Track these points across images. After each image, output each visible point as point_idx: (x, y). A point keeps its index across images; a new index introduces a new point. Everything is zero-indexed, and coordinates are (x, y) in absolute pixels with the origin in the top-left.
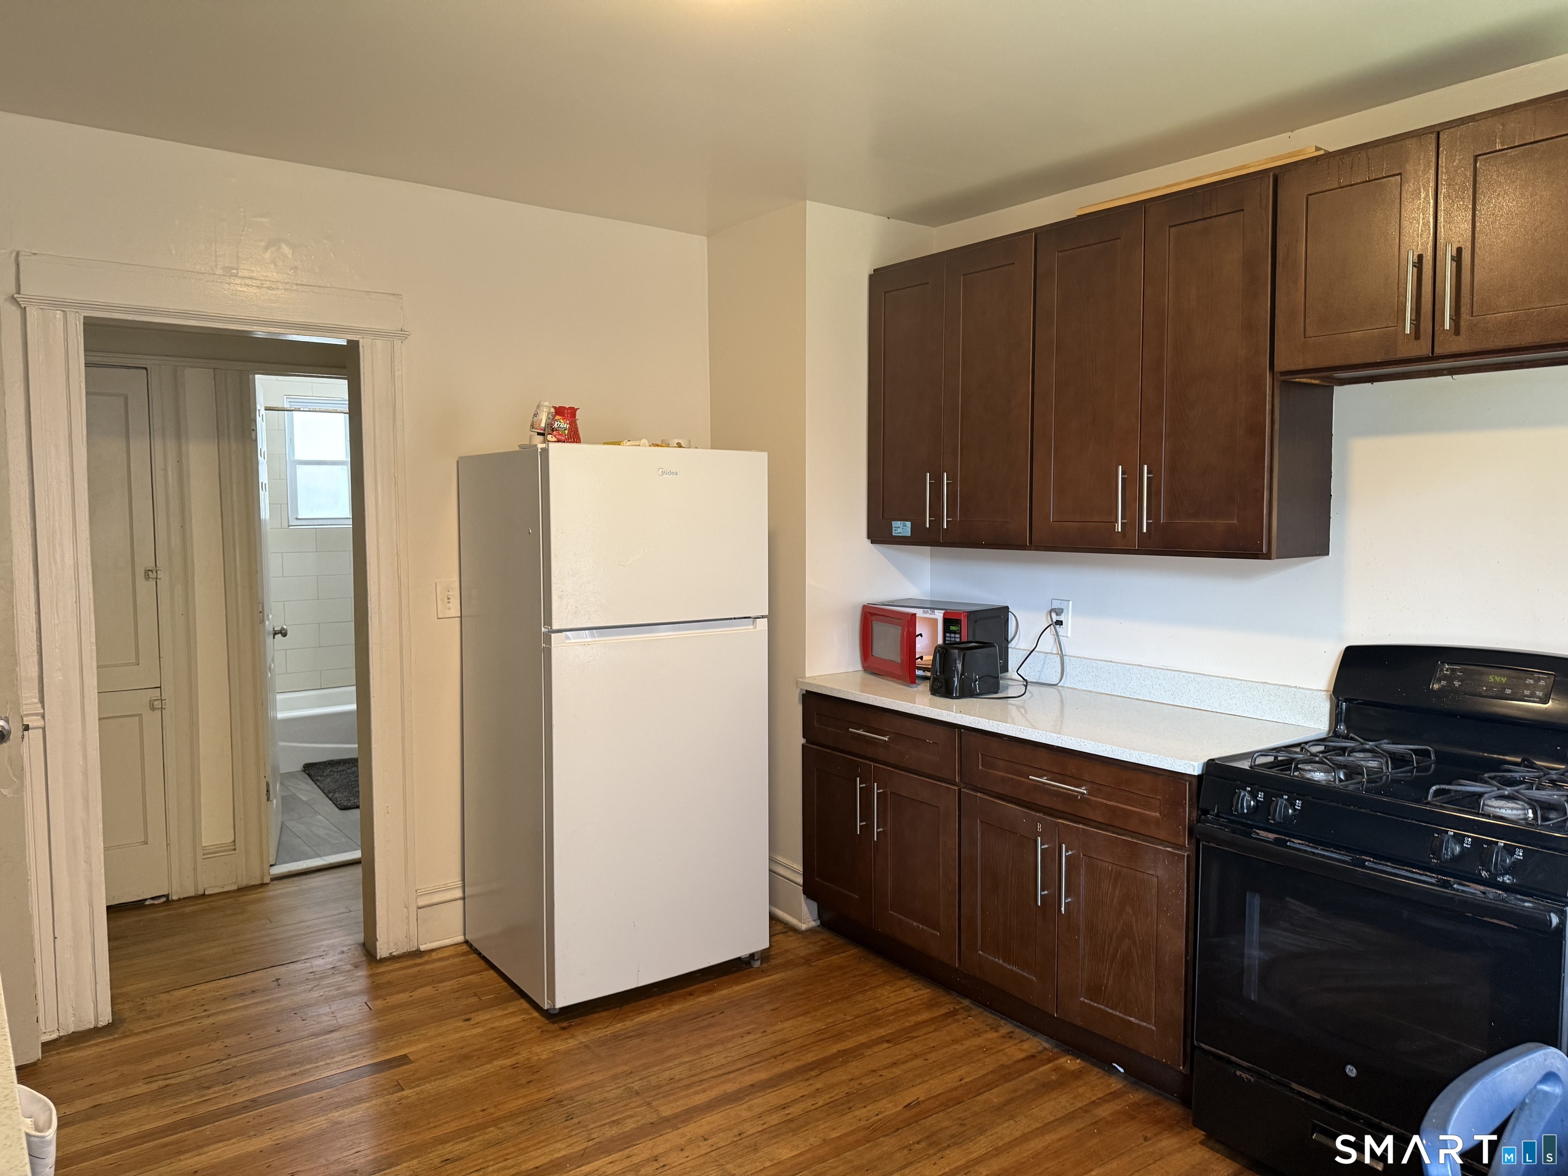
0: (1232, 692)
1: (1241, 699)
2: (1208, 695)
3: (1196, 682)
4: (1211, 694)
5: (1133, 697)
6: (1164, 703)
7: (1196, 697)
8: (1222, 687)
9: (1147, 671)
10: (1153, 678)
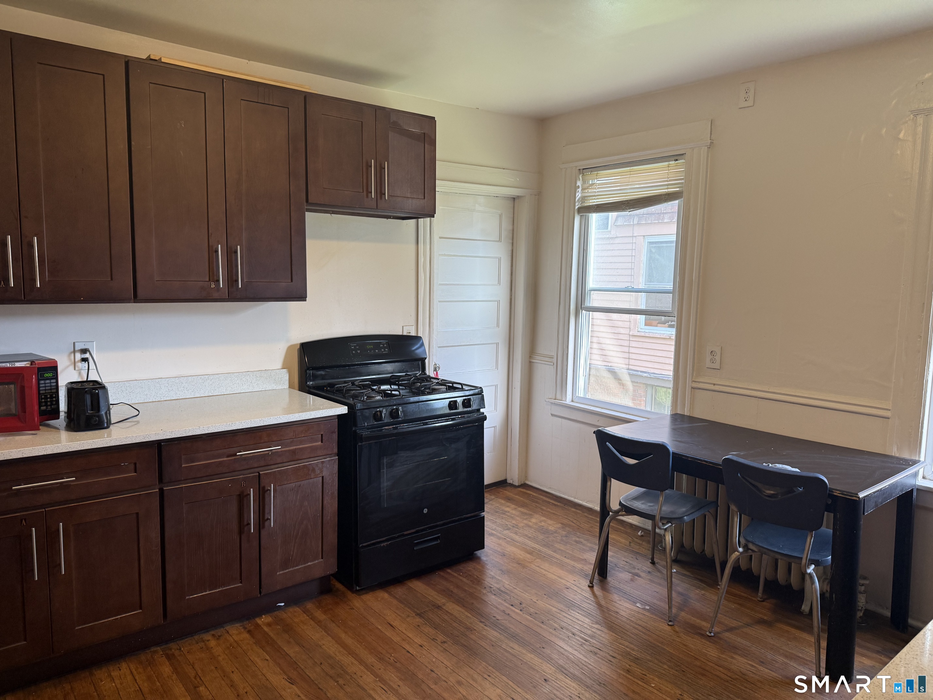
0: (234, 381)
1: (239, 383)
2: (218, 386)
3: (210, 380)
4: (220, 385)
5: (162, 400)
6: (187, 398)
7: (210, 389)
8: (227, 379)
9: (173, 380)
10: (178, 384)
